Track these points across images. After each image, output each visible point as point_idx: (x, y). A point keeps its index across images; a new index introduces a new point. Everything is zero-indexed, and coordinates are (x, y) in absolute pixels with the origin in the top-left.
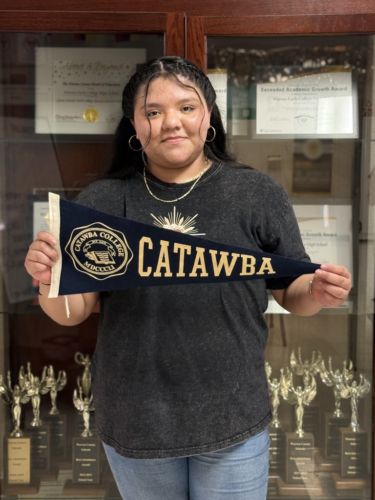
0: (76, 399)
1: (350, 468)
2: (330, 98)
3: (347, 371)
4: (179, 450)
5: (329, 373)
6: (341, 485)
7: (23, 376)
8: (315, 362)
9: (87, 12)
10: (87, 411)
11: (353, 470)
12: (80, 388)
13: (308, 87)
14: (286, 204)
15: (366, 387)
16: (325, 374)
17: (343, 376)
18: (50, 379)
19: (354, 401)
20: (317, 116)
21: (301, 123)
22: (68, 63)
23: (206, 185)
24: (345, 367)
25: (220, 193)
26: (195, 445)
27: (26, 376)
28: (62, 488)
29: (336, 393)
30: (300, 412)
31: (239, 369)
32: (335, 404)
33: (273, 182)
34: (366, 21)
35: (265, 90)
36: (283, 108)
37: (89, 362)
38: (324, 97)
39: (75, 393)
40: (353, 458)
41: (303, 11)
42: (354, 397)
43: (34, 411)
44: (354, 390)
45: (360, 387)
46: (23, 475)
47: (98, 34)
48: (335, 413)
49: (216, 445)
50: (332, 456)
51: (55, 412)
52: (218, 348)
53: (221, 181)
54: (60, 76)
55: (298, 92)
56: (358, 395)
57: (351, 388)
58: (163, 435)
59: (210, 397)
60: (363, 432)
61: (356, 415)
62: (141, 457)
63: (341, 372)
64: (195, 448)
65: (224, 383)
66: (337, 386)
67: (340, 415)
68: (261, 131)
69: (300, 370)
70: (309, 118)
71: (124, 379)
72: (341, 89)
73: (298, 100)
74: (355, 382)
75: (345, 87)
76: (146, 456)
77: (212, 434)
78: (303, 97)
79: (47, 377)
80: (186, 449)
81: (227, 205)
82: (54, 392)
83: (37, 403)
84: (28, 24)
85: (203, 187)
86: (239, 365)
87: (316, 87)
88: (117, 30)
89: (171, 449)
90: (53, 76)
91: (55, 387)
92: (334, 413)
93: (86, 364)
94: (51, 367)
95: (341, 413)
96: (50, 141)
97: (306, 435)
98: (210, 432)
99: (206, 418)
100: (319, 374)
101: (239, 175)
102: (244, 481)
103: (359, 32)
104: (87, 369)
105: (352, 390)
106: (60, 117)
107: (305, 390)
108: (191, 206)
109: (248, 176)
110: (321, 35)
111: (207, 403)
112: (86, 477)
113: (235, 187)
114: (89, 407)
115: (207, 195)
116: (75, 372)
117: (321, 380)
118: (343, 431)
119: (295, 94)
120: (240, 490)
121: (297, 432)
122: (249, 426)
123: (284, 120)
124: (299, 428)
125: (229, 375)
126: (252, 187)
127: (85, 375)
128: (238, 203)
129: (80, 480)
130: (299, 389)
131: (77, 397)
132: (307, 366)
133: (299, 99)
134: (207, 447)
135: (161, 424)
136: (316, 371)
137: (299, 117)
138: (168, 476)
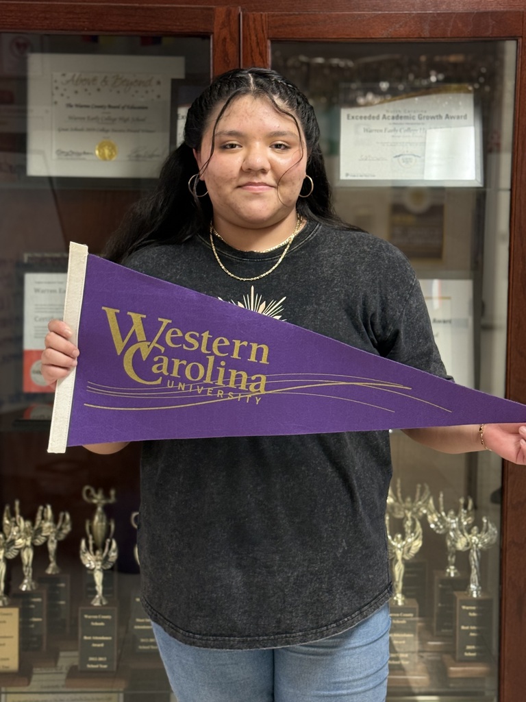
0: (85, 553)
1: (469, 647)
2: (443, 129)
3: (465, 512)
4: (261, 638)
5: (439, 515)
6: (456, 672)
7: (9, 519)
8: (420, 500)
9: (101, 4)
10: (99, 570)
11: (472, 651)
12: (90, 537)
13: (413, 114)
14: (411, 282)
15: (491, 535)
16: (434, 516)
17: (460, 519)
18: (47, 524)
19: (475, 555)
20: (424, 155)
21: (403, 164)
22: (74, 76)
23: (298, 254)
24: (462, 506)
25: (318, 266)
26: (284, 633)
27: (13, 519)
28: (63, 677)
29: (449, 543)
30: (398, 570)
31: (346, 521)
32: (447, 558)
33: (394, 251)
34: (494, 22)
35: (353, 118)
36: (378, 143)
37: (102, 499)
38: (435, 128)
39: (83, 543)
40: (472, 634)
41: (406, 7)
42: (475, 549)
43: (24, 569)
44: (475, 539)
45: (483, 535)
46: (8, 659)
47: (116, 36)
48: (448, 570)
49: (316, 633)
50: (443, 631)
51: (54, 569)
52: (315, 489)
53: (318, 249)
54: (62, 95)
55: (399, 121)
56: (480, 545)
57: (470, 536)
58: (237, 615)
59: (304, 560)
60: (487, 597)
61: (477, 573)
62: (205, 646)
63: (457, 513)
64: (286, 637)
65: (324, 540)
66: (451, 534)
67: (455, 574)
68: (347, 175)
69: (400, 510)
70: (413, 157)
71: (177, 533)
72: (458, 117)
73: (398, 132)
74: (475, 528)
75: (464, 114)
76: (212, 644)
77: (310, 617)
78: (406, 127)
79: (43, 522)
80: (272, 637)
81: (327, 284)
82: (52, 541)
83: (29, 558)
84: (17, 21)
85: (293, 257)
86: (345, 514)
87: (424, 114)
88: (144, 31)
89: (249, 636)
90: (53, 94)
91: (54, 535)
92: (446, 572)
93: (98, 503)
94: (49, 507)
95: (456, 571)
96: (48, 187)
97: (407, 602)
98: (306, 613)
99: (301, 593)
100: (425, 516)
101: (346, 240)
102: (351, 678)
103: (485, 37)
104: (99, 509)
105: (471, 539)
106: (63, 152)
107: (406, 538)
108: (277, 286)
109: (359, 241)
110: (431, 40)
111: (301, 570)
112: (97, 663)
113: (339, 258)
114: (103, 564)
115: (299, 270)
116: (82, 514)
117: (428, 524)
118: (459, 596)
119: (394, 124)
120: (345, 692)
121: (395, 598)
122: (359, 603)
123: (378, 159)
124: (397, 592)
125: (330, 529)
126: (364, 258)
127: (97, 518)
128: (343, 282)
129: (89, 666)
130: (397, 538)
131: (85, 549)
132: (409, 505)
133: (400, 131)
134: (303, 635)
135: (233, 600)
136: (422, 512)
137: (399, 156)
138: (242, 668)
